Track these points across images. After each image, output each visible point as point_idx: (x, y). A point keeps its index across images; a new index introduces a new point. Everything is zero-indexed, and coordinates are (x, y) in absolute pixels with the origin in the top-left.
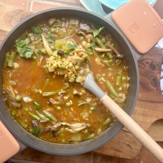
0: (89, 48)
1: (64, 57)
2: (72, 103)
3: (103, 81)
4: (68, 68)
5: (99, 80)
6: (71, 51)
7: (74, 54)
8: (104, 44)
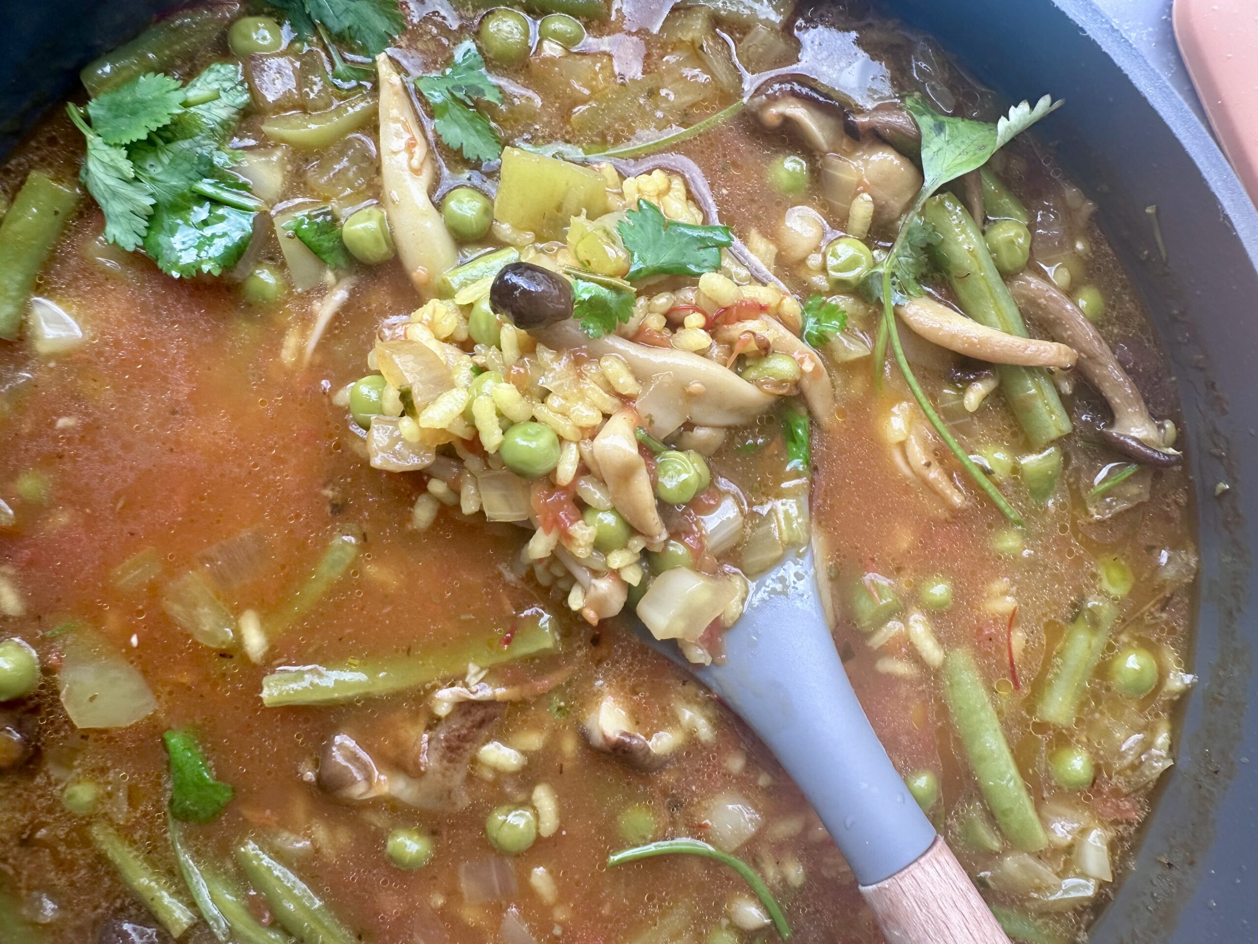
0: (841, 287)
1: (557, 346)
2: (549, 823)
3: (915, 656)
4: (584, 470)
5: (879, 639)
6: (649, 292)
7: (674, 324)
8: (1007, 276)
